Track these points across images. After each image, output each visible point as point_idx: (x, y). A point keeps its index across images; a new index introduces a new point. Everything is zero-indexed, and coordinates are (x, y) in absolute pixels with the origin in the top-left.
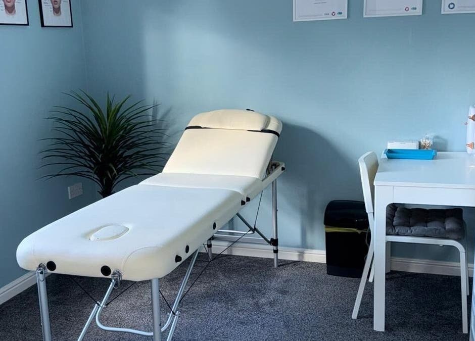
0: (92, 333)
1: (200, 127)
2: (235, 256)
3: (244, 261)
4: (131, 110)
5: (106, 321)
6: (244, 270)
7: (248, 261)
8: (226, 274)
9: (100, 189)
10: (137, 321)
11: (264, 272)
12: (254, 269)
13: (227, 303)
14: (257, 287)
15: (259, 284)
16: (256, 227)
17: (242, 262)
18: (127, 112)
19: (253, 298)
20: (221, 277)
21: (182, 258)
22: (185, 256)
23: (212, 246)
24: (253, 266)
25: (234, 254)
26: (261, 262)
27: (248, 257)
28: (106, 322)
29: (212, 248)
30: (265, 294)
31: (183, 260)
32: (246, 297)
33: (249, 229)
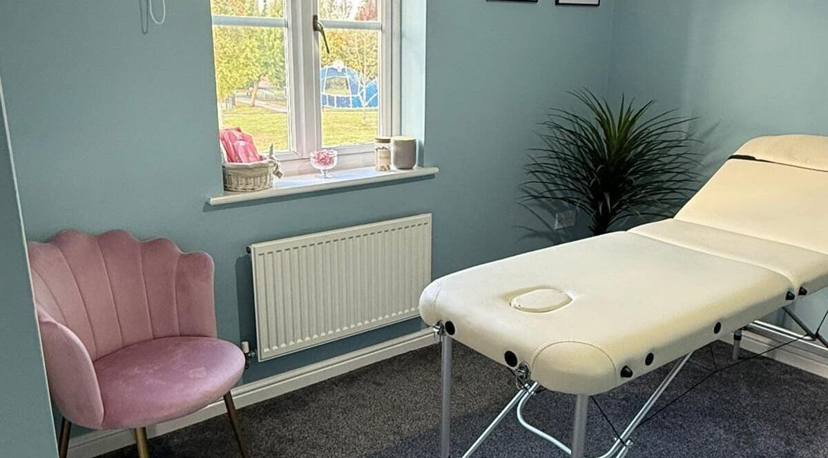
0: (531, 413)
1: (753, 159)
2: (778, 362)
3: (791, 375)
4: (655, 121)
5: (555, 402)
6: (787, 390)
7: (798, 377)
8: (753, 388)
9: (592, 224)
10: (595, 417)
11: (822, 404)
12: (805, 394)
13: (739, 436)
14: (801, 426)
15: (806, 422)
16: (819, 333)
17: (788, 376)
18: (651, 123)
19: (788, 443)
20: (744, 390)
21: (634, 373)
22: (640, 370)
23: (742, 337)
24: (806, 388)
25: (777, 359)
26: (823, 386)
27: (801, 370)
28: (555, 404)
29: (741, 342)
30: (811, 443)
31: (633, 377)
32: (777, 436)
33: (806, 333)
